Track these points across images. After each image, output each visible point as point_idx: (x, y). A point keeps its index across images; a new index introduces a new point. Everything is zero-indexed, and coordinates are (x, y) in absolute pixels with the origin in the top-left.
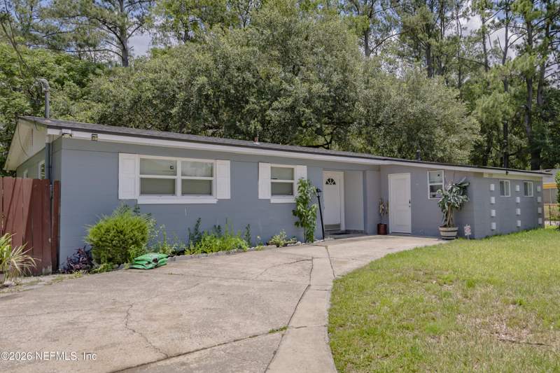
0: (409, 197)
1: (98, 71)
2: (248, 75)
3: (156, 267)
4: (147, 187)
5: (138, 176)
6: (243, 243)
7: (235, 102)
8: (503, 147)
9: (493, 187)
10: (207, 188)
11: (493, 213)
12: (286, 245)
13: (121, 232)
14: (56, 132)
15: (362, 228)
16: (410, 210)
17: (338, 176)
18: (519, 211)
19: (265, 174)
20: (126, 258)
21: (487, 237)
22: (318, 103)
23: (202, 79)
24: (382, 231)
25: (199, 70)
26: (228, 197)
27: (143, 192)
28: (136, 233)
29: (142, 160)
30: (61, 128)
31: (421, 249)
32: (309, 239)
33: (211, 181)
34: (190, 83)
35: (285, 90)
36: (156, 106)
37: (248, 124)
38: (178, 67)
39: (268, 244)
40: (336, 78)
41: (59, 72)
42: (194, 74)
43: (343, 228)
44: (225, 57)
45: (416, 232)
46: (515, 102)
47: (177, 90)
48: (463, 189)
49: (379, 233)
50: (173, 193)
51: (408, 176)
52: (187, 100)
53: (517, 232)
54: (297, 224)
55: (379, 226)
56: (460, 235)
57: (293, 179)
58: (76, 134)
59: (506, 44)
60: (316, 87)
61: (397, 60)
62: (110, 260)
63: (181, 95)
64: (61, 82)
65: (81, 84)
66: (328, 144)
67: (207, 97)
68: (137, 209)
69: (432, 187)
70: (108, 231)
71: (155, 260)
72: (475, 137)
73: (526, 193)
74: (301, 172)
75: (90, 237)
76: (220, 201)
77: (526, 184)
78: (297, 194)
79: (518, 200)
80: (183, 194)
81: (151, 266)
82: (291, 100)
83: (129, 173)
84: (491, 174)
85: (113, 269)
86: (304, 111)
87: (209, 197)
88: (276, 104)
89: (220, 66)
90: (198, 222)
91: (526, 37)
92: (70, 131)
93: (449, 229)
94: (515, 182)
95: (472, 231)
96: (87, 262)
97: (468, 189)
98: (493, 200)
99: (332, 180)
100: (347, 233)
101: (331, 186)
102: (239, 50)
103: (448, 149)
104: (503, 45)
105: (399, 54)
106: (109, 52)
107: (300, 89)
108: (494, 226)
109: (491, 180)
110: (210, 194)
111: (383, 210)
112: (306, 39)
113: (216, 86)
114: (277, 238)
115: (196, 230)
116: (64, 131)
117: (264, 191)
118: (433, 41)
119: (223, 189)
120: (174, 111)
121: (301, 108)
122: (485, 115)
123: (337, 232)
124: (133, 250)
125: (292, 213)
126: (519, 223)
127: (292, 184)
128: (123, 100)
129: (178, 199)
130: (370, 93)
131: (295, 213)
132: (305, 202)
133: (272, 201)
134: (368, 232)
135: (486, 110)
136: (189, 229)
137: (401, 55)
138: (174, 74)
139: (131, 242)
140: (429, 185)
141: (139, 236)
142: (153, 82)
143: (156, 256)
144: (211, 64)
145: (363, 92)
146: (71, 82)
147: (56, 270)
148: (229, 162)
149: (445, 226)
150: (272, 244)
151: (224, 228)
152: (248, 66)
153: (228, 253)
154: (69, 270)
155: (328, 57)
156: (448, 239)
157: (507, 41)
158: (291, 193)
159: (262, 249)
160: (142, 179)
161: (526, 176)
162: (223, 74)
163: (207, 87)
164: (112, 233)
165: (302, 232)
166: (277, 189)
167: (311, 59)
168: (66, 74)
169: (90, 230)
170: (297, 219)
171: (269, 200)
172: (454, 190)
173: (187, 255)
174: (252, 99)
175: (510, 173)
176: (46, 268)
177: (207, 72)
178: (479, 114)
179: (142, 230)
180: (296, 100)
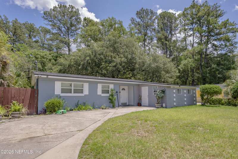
0: (148, 94)
1: (61, 56)
2: (102, 56)
3: (63, 114)
4: (63, 91)
5: (60, 88)
6: (91, 108)
7: (98, 65)
8: (192, 77)
9: (174, 91)
10: (81, 91)
11: (175, 100)
12: (105, 109)
13: (53, 104)
14: (37, 76)
15: (133, 104)
16: (148, 98)
17: (126, 88)
18: (185, 99)
19: (100, 87)
20: (55, 111)
21: (172, 107)
22: (123, 64)
23: (88, 58)
24: (139, 105)
25: (87, 55)
26: (88, 94)
27: (62, 92)
28: (57, 104)
29: (62, 83)
30: (38, 74)
31: (145, 111)
32: (113, 107)
33: (82, 89)
34: (84, 59)
35: (113, 60)
36: (75, 66)
37: (102, 71)
38: (81, 55)
39: (100, 108)
40: (129, 56)
41: (50, 57)
42: (86, 57)
43: (127, 104)
44: (95, 51)
45: (150, 106)
46: (195, 62)
47: (81, 61)
48: (163, 92)
49: (138, 106)
50: (71, 93)
51: (147, 87)
52: (83, 65)
53: (185, 106)
54: (110, 102)
55: (138, 103)
56: (162, 107)
57: (109, 88)
58: (42, 76)
59: (193, 42)
60: (123, 59)
61: (157, 49)
62: (50, 111)
63: (82, 63)
64: (50, 60)
65: (56, 60)
66: (131, 77)
67: (89, 63)
68: (60, 97)
69: (154, 91)
70: (50, 103)
71: (63, 112)
72: (175, 74)
73: (189, 93)
74: (112, 86)
75: (45, 105)
76: (85, 95)
77: (189, 90)
78: (110, 93)
79: (185, 95)
80: (74, 93)
81: (61, 113)
82: (115, 63)
83: (58, 87)
84: (174, 87)
85: (51, 114)
86: (119, 67)
87: (82, 94)
88: (110, 65)
89: (94, 54)
90: (78, 101)
91: (200, 39)
92: (40, 75)
93: (158, 105)
94: (184, 89)
95: (166, 105)
96: (45, 112)
97: (165, 92)
98: (175, 95)
99: (124, 89)
100: (129, 105)
101: (123, 91)
102: (100, 48)
103: (166, 78)
104: (192, 42)
105: (157, 47)
106: (65, 50)
107: (118, 60)
108: (175, 104)
109: (174, 89)
110: (82, 93)
111: (140, 98)
112: (121, 44)
113: (92, 60)
114: (102, 107)
115: (78, 103)
116: (39, 75)
117: (99, 92)
118: (167, 42)
119: (86, 91)
120: (80, 67)
121: (118, 66)
122: (184, 67)
123: (125, 105)
124: (56, 109)
125: (108, 99)
126: (186, 103)
127: (109, 90)
128: (66, 65)
129: (73, 94)
130: (140, 61)
131: (110, 99)
132: (112, 95)
133: (102, 95)
134: (135, 105)
135: (184, 65)
136: (75, 103)
137: (158, 47)
138: (80, 57)
139: (56, 106)
140: (153, 90)
141: (58, 105)
142: (74, 59)
143: (63, 111)
144: (91, 54)
145: (138, 60)
146: (53, 60)
147: (37, 114)
148: (88, 83)
149: (157, 104)
150: (101, 108)
151: (86, 103)
152: (102, 54)
153: (86, 111)
154: (40, 114)
155: (127, 50)
156: (158, 108)
157: (193, 41)
158: (109, 93)
159: (98, 110)
160: (62, 89)
161: (188, 88)
162: (95, 56)
163: (89, 60)
164: (51, 104)
165: (112, 105)
166: (103, 92)
167: (122, 51)
168: (52, 58)
169: (45, 103)
170: (110, 101)
171: (101, 95)
172: (160, 92)
173: (74, 111)
174: (103, 63)
175: (181, 86)
176: (34, 113)
177: (90, 56)
178: (182, 66)
179: (60, 103)
180: (117, 64)
